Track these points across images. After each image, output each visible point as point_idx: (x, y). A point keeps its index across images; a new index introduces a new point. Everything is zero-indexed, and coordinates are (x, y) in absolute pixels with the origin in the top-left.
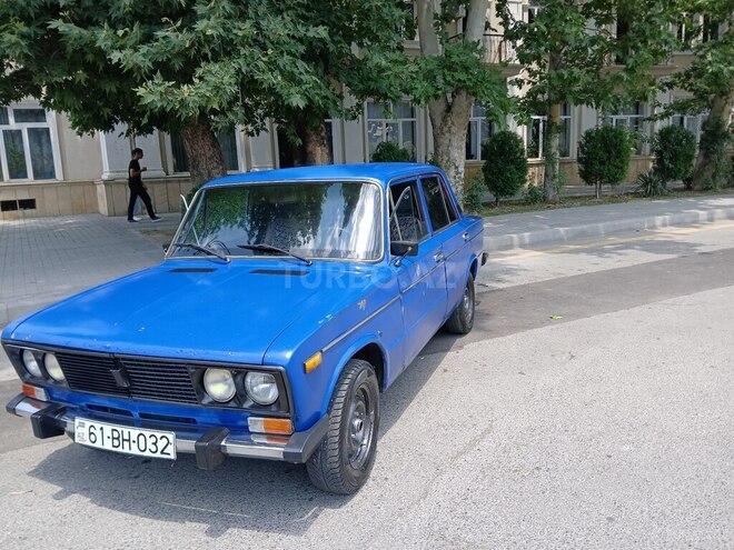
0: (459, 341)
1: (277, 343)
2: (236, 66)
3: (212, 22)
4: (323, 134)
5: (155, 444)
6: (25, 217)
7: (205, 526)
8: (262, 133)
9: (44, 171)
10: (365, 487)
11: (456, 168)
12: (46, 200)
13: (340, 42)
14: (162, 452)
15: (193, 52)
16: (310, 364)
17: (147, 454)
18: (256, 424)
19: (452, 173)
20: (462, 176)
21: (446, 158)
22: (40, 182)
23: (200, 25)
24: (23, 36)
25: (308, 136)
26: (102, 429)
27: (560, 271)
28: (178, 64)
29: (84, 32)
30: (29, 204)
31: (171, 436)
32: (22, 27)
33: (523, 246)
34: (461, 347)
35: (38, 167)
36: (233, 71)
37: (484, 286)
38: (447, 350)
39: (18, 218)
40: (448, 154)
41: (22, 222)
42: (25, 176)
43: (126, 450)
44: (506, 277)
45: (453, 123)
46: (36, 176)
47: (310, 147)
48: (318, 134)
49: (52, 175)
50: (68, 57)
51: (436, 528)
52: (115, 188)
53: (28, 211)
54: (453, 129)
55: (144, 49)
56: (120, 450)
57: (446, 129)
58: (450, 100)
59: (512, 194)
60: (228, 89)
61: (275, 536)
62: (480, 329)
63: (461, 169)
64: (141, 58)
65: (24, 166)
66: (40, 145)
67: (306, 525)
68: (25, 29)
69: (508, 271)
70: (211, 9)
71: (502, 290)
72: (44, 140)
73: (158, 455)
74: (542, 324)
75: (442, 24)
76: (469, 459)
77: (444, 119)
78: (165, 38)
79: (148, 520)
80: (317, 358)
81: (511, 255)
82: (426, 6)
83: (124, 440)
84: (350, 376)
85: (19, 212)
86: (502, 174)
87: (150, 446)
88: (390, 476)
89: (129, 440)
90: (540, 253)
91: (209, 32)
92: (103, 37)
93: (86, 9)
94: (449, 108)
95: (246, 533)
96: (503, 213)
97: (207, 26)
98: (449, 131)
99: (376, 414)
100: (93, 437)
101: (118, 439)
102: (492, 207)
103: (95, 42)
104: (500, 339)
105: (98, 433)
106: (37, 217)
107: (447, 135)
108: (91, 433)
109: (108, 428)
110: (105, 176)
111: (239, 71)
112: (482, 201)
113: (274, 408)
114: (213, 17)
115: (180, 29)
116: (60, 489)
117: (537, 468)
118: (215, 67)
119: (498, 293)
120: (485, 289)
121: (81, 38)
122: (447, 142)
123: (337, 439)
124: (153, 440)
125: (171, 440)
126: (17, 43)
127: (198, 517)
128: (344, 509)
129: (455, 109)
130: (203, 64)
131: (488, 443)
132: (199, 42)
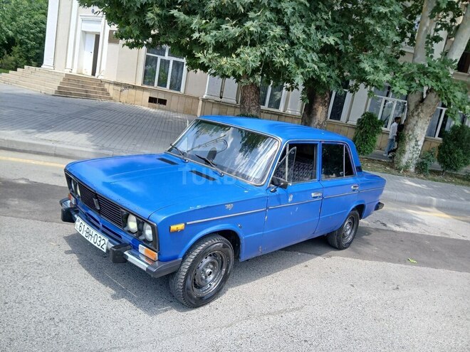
0: (332, 252)
1: (159, 212)
2: (263, 51)
3: (254, 24)
4: (326, 99)
5: (100, 241)
6: (159, 108)
7: (114, 292)
8: (295, 90)
9: (176, 86)
10: (202, 308)
11: (417, 141)
12: (173, 102)
13: (348, 45)
15: (240, 39)
16: (174, 228)
17: (96, 245)
18: (142, 249)
19: (413, 143)
20: (420, 148)
21: (410, 133)
22: (172, 91)
23: (248, 24)
24: (158, 15)
25: (316, 98)
26: (85, 226)
27: (448, 232)
28: (230, 44)
29: (187, 17)
30: (163, 102)
31: (107, 240)
32: (158, 10)
33: (440, 208)
34: (330, 256)
35: (173, 83)
36: (259, 54)
37: (385, 225)
38: (319, 255)
39: (155, 108)
40: (413, 131)
41: (156, 111)
42: (165, 86)
43: (89, 240)
44: (407, 225)
45: (422, 111)
46: (171, 88)
47: (316, 106)
48: (323, 98)
49: (179, 89)
50: (179, 29)
51: (218, 345)
52: (207, 105)
53: (162, 106)
54: (421, 115)
55: (214, 32)
56: (87, 239)
57: (415, 113)
58: (425, 96)
59: (455, 170)
60: (251, 63)
61: (139, 311)
62: (355, 250)
63: (421, 143)
64: (210, 38)
65: (166, 80)
66: (178, 71)
67: (157, 313)
68: (158, 12)
69: (411, 222)
70: (258, 16)
71: (394, 231)
72: (180, 69)
73: (100, 247)
74: (399, 262)
75: (431, 42)
76: (271, 318)
77: (417, 107)
78: (226, 29)
79: (93, 279)
80: (181, 226)
81: (423, 211)
82: (425, 29)
83: (90, 235)
84: (207, 243)
85: (157, 105)
86: (451, 154)
87: (98, 241)
88: (220, 308)
89: (92, 236)
90: (447, 216)
91: (251, 29)
92: (196, 22)
93: (193, 5)
94: (422, 100)
95: (129, 304)
96: (444, 181)
97: (251, 26)
98: (418, 115)
99: (226, 272)
100: (80, 228)
101: (88, 233)
102: (438, 175)
103: (191, 24)
104: (360, 261)
105: (82, 227)
106: (165, 110)
107: (416, 118)
108: (80, 226)
109: (87, 226)
110: (204, 97)
111: (263, 54)
112: (429, 168)
113: (150, 244)
114: (256, 21)
115: (235, 25)
116: (70, 249)
117: (306, 341)
118: (248, 50)
119: (388, 232)
120: (384, 228)
121: (185, 21)
122: (414, 122)
123: (185, 274)
124: (100, 239)
125: (106, 242)
126: (153, 18)
127: (114, 286)
128: (182, 314)
129: (426, 102)
130: (242, 46)
131: (291, 316)
132: (245, 34)
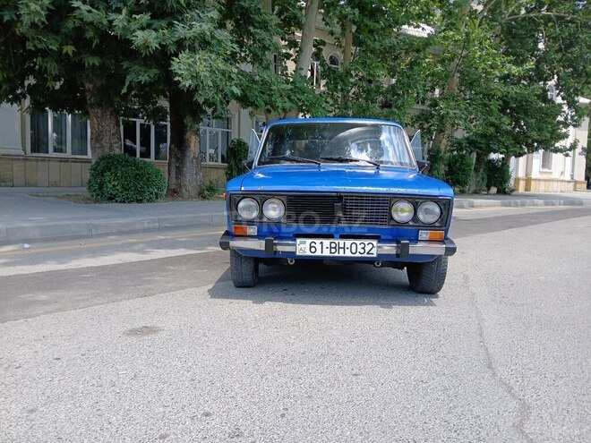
5: (363, 248)
14: (368, 253)
17: (357, 255)
18: (424, 235)
26: (322, 243)
31: (375, 242)
43: (341, 255)
56: (336, 254)
83: (339, 248)
87: (360, 250)
89: (344, 248)
92: (120, 18)
100: (313, 250)
101: (335, 248)
105: (318, 246)
108: (311, 247)
109: (327, 242)
124: (363, 246)
125: (375, 245)
